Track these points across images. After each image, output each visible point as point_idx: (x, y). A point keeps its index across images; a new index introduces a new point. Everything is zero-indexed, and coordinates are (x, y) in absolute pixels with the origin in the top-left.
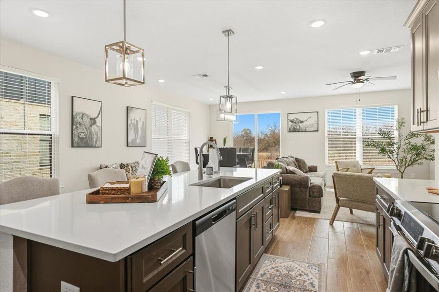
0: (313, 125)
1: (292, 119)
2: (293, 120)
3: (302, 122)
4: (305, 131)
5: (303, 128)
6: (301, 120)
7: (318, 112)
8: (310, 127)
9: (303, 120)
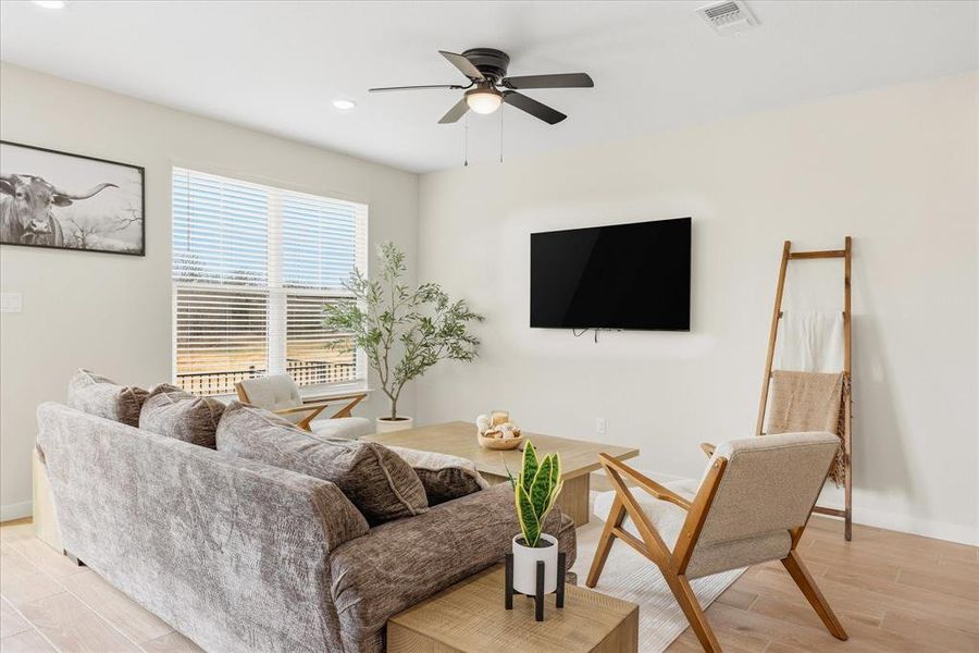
0: (119, 226)
2: (14, 180)
3: (62, 200)
4: (82, 249)
5: (67, 231)
6: (61, 189)
7: (142, 170)
8: (108, 233)
9: (70, 193)
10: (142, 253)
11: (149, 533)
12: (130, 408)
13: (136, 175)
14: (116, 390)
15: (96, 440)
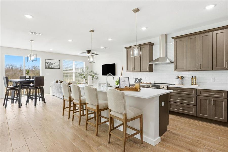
0: (57, 66)
2: (48, 63)
3: (52, 64)
5: (53, 67)
7: (60, 60)
8: (56, 67)
9: (53, 63)
10: (60, 69)
11: (58, 91)
12: (57, 82)
13: (59, 61)
14: (56, 81)
15: (54, 84)
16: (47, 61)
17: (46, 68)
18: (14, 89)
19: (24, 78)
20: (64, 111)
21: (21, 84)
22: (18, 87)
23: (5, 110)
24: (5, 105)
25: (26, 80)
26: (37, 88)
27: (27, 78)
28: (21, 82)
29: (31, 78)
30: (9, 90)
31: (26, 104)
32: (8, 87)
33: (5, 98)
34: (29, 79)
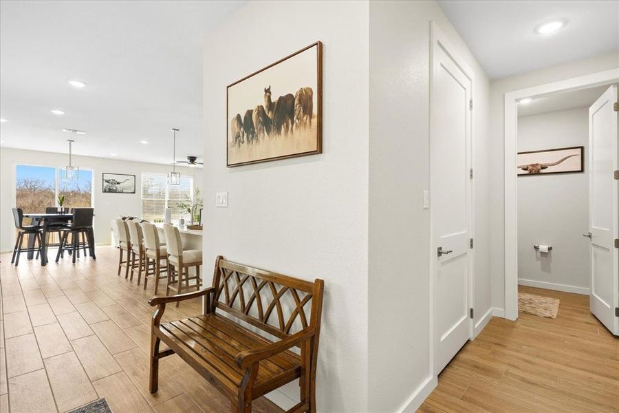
0: (129, 187)
1: (108, 179)
3: (118, 183)
4: (122, 192)
5: (119, 189)
6: (118, 181)
7: (135, 176)
8: (128, 189)
9: (120, 182)
10: (134, 193)
13: (133, 177)
16: (107, 177)
17: (105, 192)
18: (33, 231)
19: (55, 210)
20: (120, 267)
21: (47, 223)
22: (41, 227)
23: (16, 269)
24: (15, 261)
25: (58, 214)
26: (79, 230)
27: (59, 210)
28: (46, 219)
29: (70, 211)
30: (23, 233)
31: (57, 261)
32: (21, 227)
33: (16, 248)
34: (64, 213)
